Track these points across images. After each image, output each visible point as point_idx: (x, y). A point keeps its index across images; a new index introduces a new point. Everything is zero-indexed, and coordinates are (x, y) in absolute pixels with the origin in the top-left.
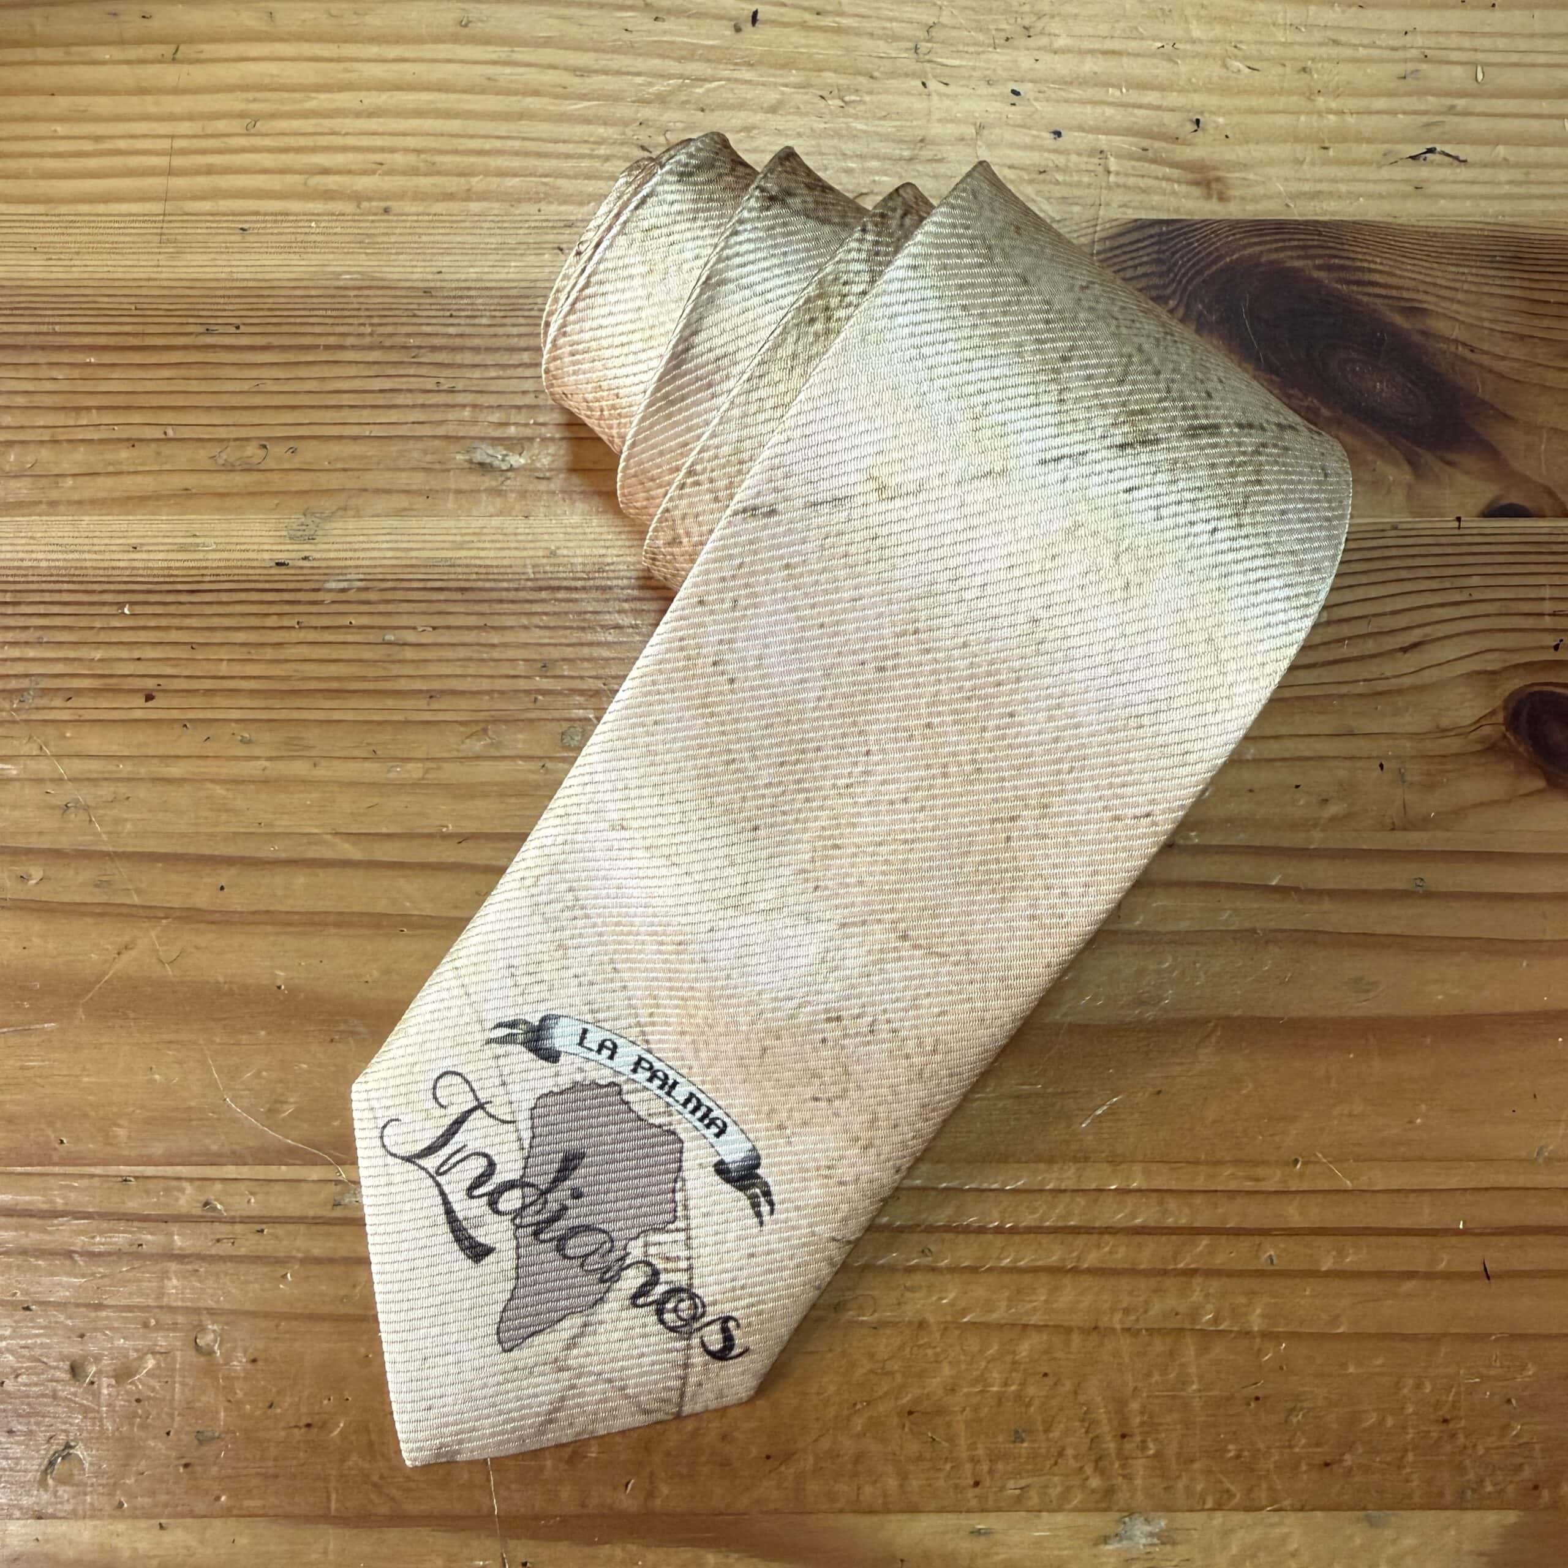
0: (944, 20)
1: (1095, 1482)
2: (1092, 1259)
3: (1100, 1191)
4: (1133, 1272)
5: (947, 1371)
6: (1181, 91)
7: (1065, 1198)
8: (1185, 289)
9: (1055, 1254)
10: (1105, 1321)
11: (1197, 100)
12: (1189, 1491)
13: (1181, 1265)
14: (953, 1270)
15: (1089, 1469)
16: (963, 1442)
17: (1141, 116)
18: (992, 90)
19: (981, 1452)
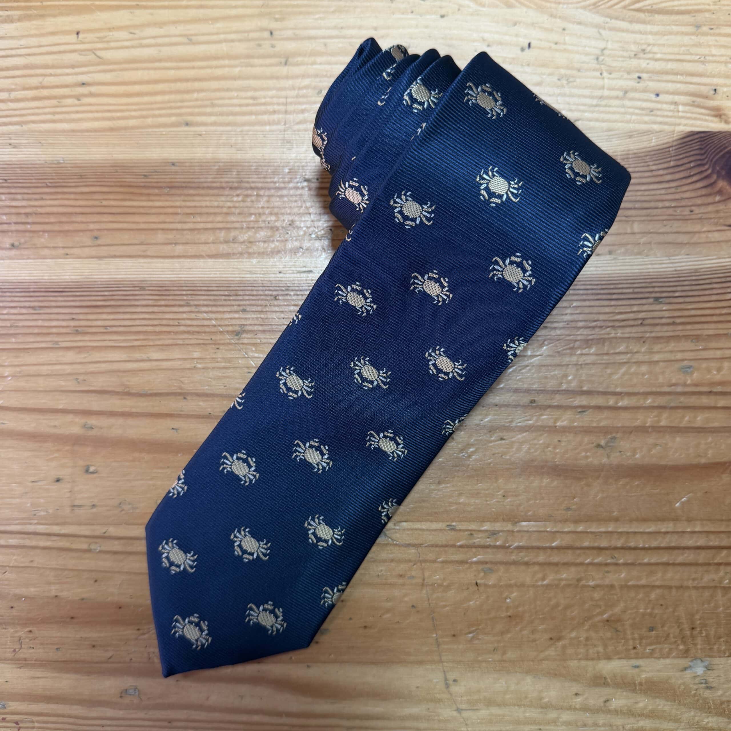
0: (610, 46)
1: (681, 647)
2: (680, 559)
3: (683, 532)
4: (696, 564)
5: (622, 605)
6: (708, 76)
7: (668, 536)
8: (711, 161)
9: (665, 558)
10: (685, 584)
11: (715, 81)
12: (719, 651)
13: (716, 561)
14: (625, 564)
15: (679, 642)
16: (629, 632)
17: (692, 88)
18: (629, 77)
19: (636, 636)
